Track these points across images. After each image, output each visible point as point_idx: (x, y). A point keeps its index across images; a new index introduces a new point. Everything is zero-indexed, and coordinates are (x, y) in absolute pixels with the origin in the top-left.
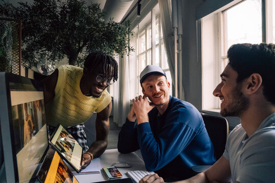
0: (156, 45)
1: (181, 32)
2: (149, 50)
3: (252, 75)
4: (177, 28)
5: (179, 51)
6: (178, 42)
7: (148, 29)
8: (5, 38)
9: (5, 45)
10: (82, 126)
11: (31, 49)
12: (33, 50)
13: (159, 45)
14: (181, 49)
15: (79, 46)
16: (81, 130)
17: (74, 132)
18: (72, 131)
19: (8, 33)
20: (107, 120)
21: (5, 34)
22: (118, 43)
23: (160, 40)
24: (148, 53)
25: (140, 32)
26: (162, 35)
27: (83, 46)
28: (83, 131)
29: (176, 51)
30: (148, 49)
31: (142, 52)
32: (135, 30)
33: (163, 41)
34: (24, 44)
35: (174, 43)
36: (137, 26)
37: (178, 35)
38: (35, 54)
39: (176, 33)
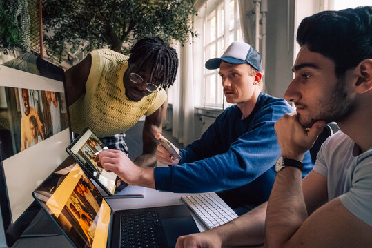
0: (231, 31)
1: (265, 9)
2: (221, 38)
3: (360, 64)
4: (260, 3)
5: (263, 35)
6: (260, 23)
7: (219, 8)
8: (19, 16)
9: (20, 26)
10: (121, 135)
11: (60, 36)
12: (62, 38)
13: (235, 30)
14: (264, 32)
15: (124, 30)
16: (120, 140)
17: (111, 143)
18: (109, 141)
19: (23, 10)
20: (158, 126)
21: (19, 11)
22: (176, 25)
23: (236, 23)
24: (219, 43)
25: (208, 13)
26: (239, 16)
27: (129, 31)
28: (123, 142)
29: (258, 36)
30: (219, 37)
31: (211, 41)
32: (202, 11)
33: (239, 23)
34: (50, 28)
35: (255, 25)
36: (204, 5)
37: (261, 13)
38: (65, 43)
39: (258, 9)
